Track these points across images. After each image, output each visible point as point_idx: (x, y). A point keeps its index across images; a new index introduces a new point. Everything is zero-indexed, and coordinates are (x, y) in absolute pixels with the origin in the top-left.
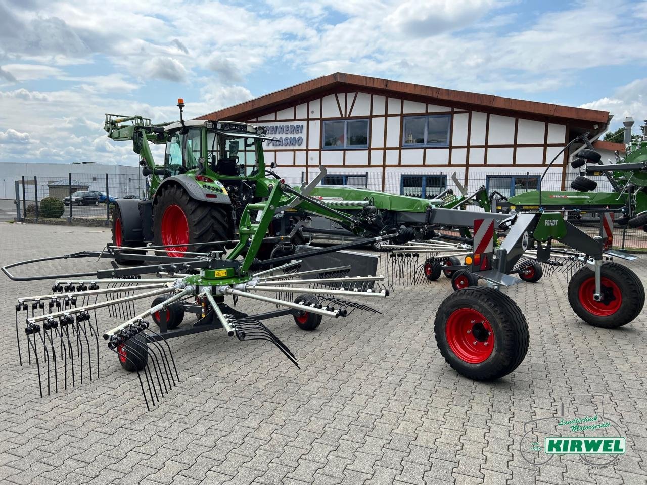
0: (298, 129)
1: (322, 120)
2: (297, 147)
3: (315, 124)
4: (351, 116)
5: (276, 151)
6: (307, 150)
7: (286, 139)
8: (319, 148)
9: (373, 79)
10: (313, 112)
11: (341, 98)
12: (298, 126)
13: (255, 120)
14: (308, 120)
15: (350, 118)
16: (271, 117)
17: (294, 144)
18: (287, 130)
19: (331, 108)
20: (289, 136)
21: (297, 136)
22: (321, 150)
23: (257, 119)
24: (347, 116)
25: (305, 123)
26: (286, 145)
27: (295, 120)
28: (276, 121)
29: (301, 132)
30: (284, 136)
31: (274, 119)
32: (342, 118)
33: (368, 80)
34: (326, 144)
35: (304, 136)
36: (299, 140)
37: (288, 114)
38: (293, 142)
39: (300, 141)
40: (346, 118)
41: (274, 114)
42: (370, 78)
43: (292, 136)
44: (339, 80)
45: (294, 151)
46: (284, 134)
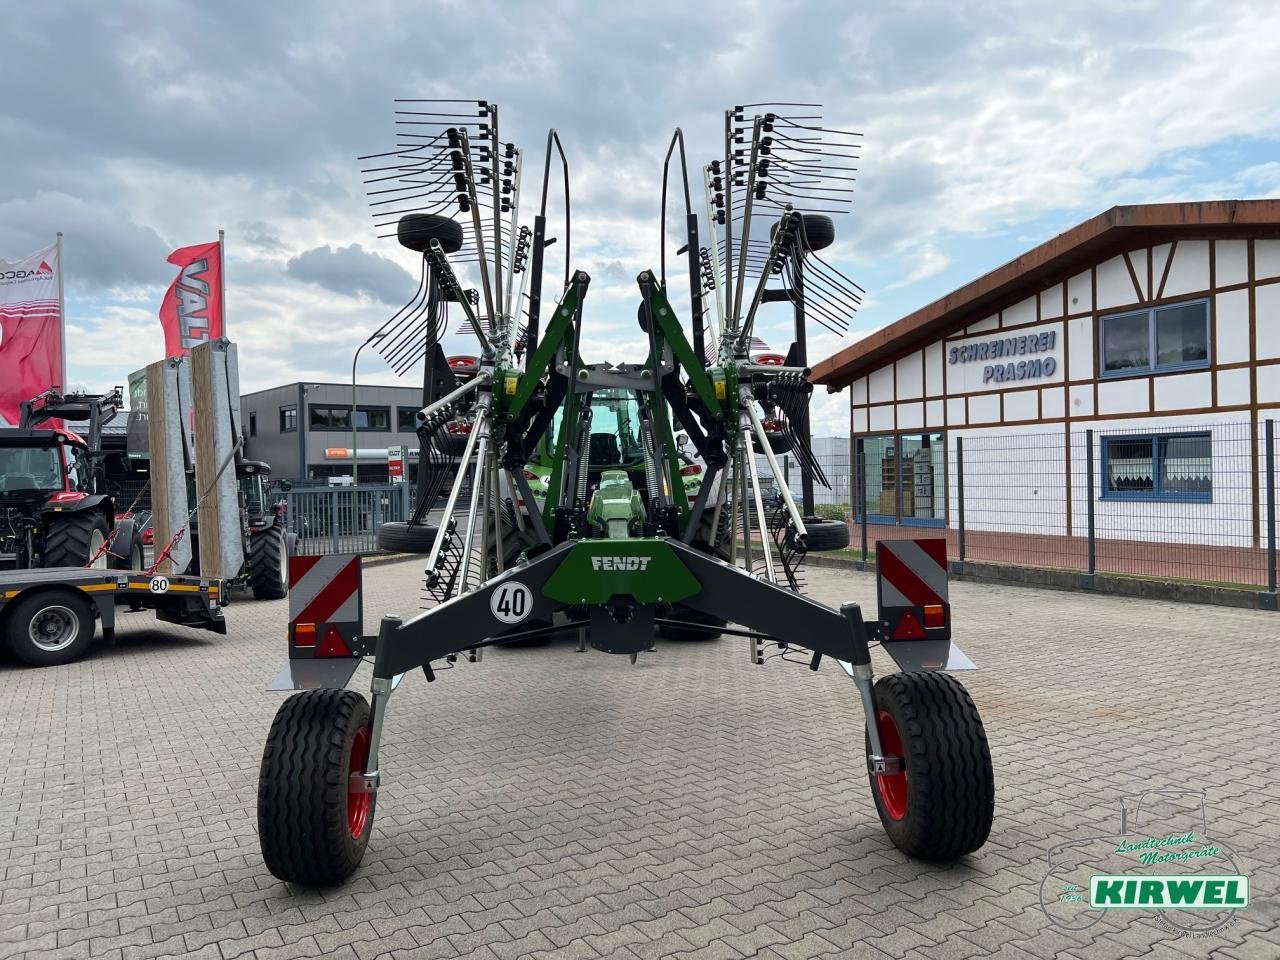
0: (1047, 341)
1: (1096, 314)
2: (1044, 380)
3: (1082, 324)
4: (1165, 295)
5: (1001, 392)
6: (1067, 384)
7: (1023, 365)
8: (1092, 377)
9: (1200, 205)
10: (1075, 301)
11: (1139, 260)
12: (1045, 336)
13: (961, 333)
14: (1066, 318)
15: (1160, 301)
16: (992, 323)
17: (1037, 373)
18: (1023, 345)
19: (1116, 287)
20: (1028, 358)
21: (1042, 357)
22: (1096, 381)
23: (966, 331)
24: (1154, 298)
25: (1059, 327)
26: (1022, 378)
27: (1039, 322)
28: (1001, 329)
29: (1053, 347)
30: (1016, 360)
31: (997, 327)
32: (1142, 305)
33: (1187, 210)
34: (1109, 367)
35: (1058, 354)
36: (1048, 364)
37: (1024, 312)
38: (1037, 369)
39: (1049, 367)
40: (1151, 304)
41: (997, 315)
42: (1192, 204)
43: (1033, 357)
44: (1119, 222)
45: (1039, 388)
46: (1018, 356)
